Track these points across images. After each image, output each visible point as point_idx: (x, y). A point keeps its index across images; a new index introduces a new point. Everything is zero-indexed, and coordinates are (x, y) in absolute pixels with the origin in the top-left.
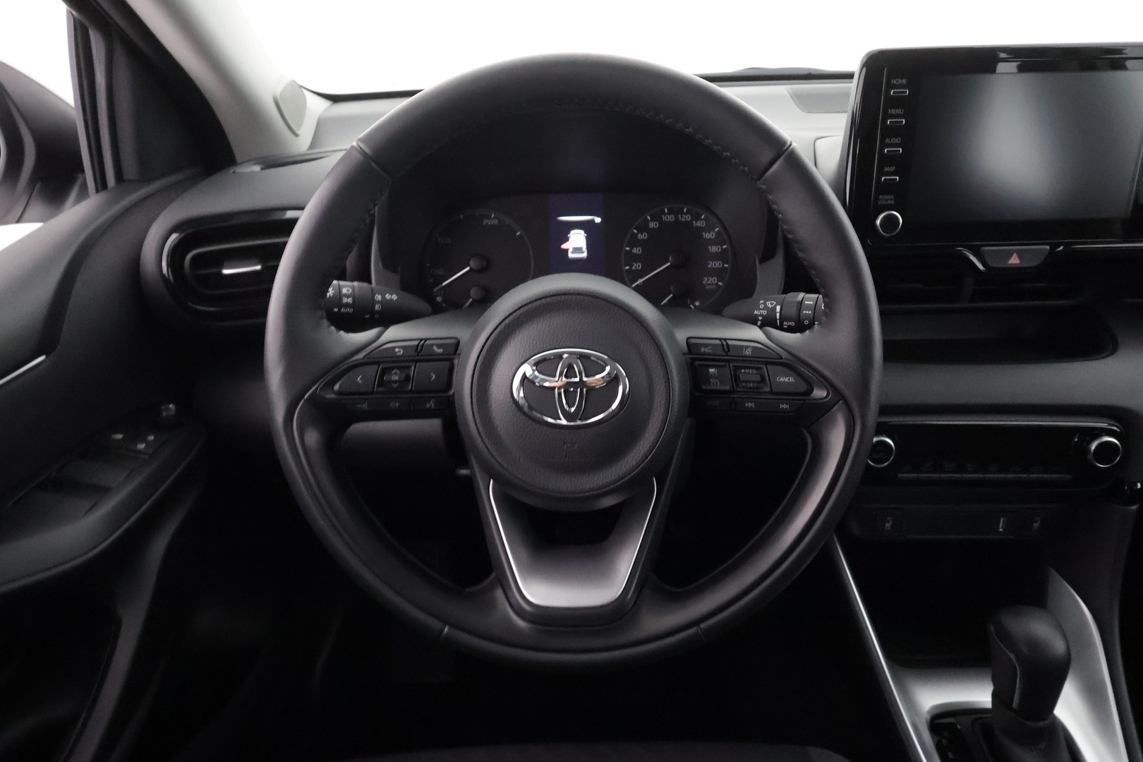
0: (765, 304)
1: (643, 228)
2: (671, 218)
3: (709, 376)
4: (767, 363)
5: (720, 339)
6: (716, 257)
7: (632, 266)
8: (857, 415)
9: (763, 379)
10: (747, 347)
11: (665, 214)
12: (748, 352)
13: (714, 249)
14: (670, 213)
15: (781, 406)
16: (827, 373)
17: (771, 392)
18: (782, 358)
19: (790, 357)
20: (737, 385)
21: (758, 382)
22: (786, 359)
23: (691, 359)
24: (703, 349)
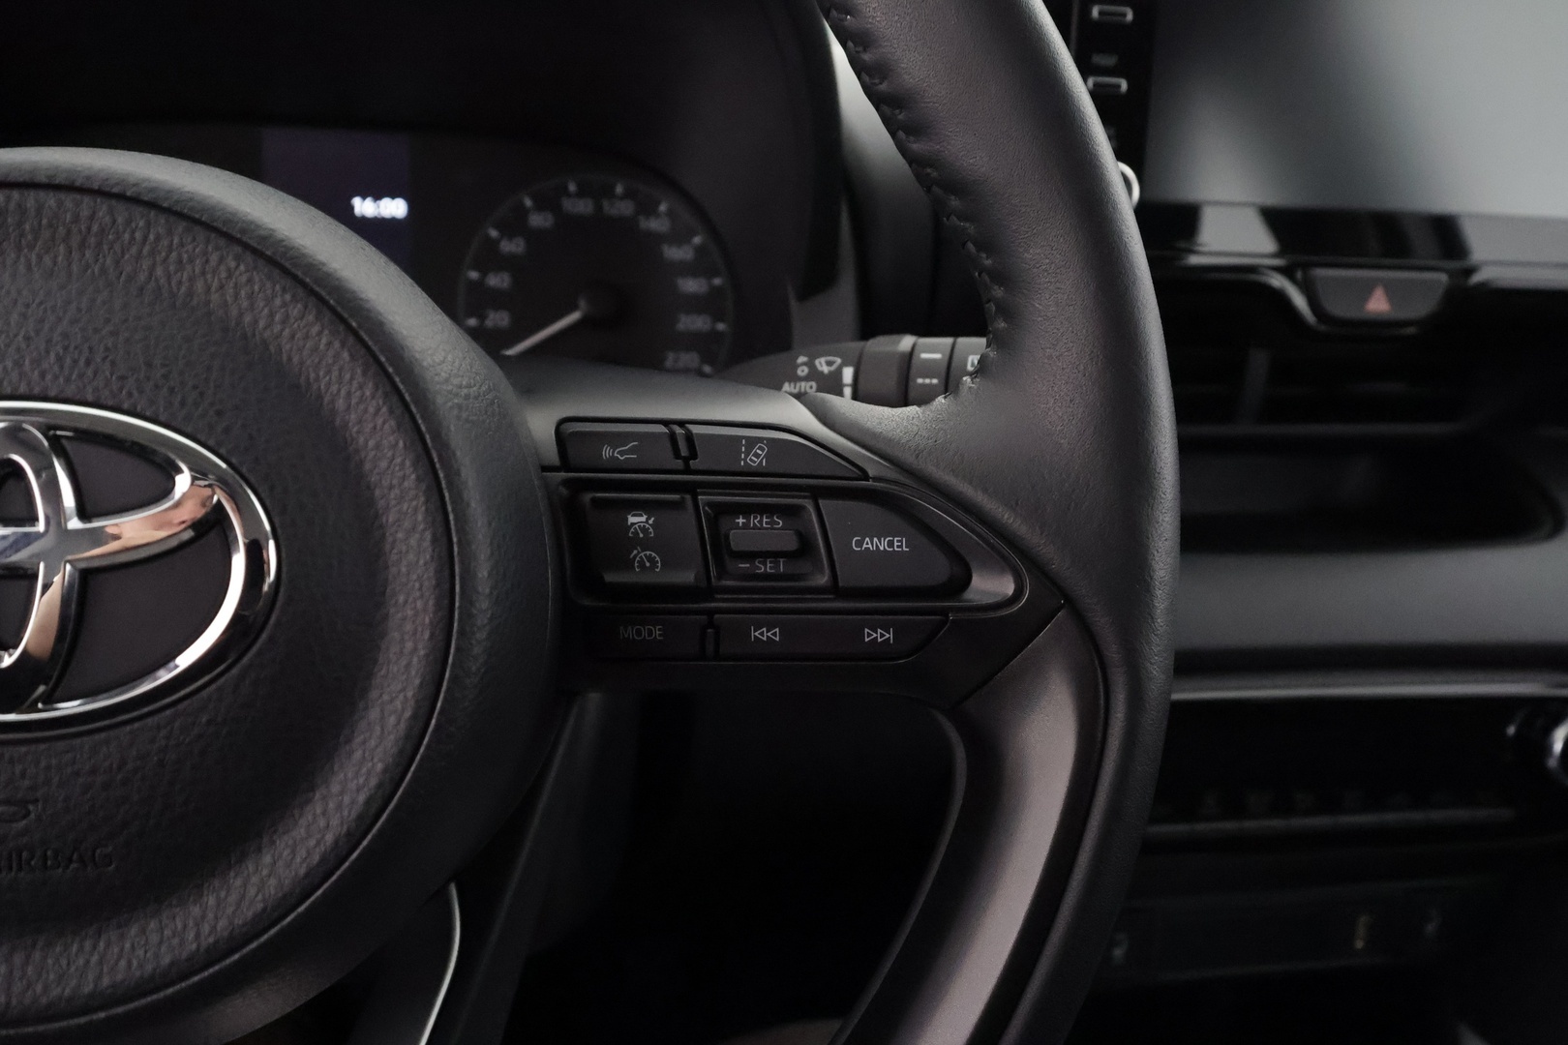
0: (811, 365)
1: (514, 225)
2: (582, 207)
3: (624, 543)
4: (816, 494)
5: (666, 423)
6: (696, 304)
7: (482, 318)
8: (1113, 652)
9: (805, 548)
10: (752, 442)
11: (569, 195)
12: (757, 459)
13: (691, 286)
14: (581, 193)
15: (870, 635)
16: (1006, 517)
17: (835, 590)
18: (865, 476)
19: (891, 473)
20: (723, 573)
21: (788, 555)
22: (875, 479)
23: (566, 482)
24: (607, 452)
